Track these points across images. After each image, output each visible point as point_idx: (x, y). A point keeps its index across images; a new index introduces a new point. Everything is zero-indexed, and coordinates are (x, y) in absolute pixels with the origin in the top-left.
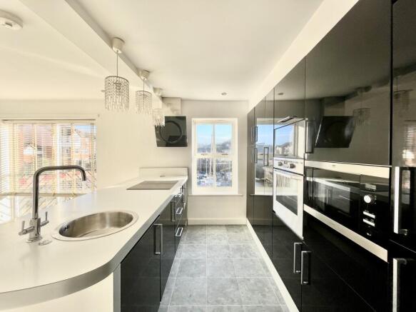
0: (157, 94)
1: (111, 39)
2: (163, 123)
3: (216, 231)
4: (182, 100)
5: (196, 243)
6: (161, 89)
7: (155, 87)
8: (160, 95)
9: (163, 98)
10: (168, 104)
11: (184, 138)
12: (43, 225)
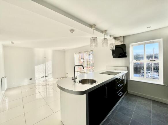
0: (111, 37)
1: (91, 26)
2: (114, 49)
3: (145, 101)
4: (124, 37)
5: (130, 102)
6: (113, 35)
7: (110, 35)
8: (113, 37)
9: (115, 38)
10: (118, 40)
11: (125, 53)
12: (76, 79)
